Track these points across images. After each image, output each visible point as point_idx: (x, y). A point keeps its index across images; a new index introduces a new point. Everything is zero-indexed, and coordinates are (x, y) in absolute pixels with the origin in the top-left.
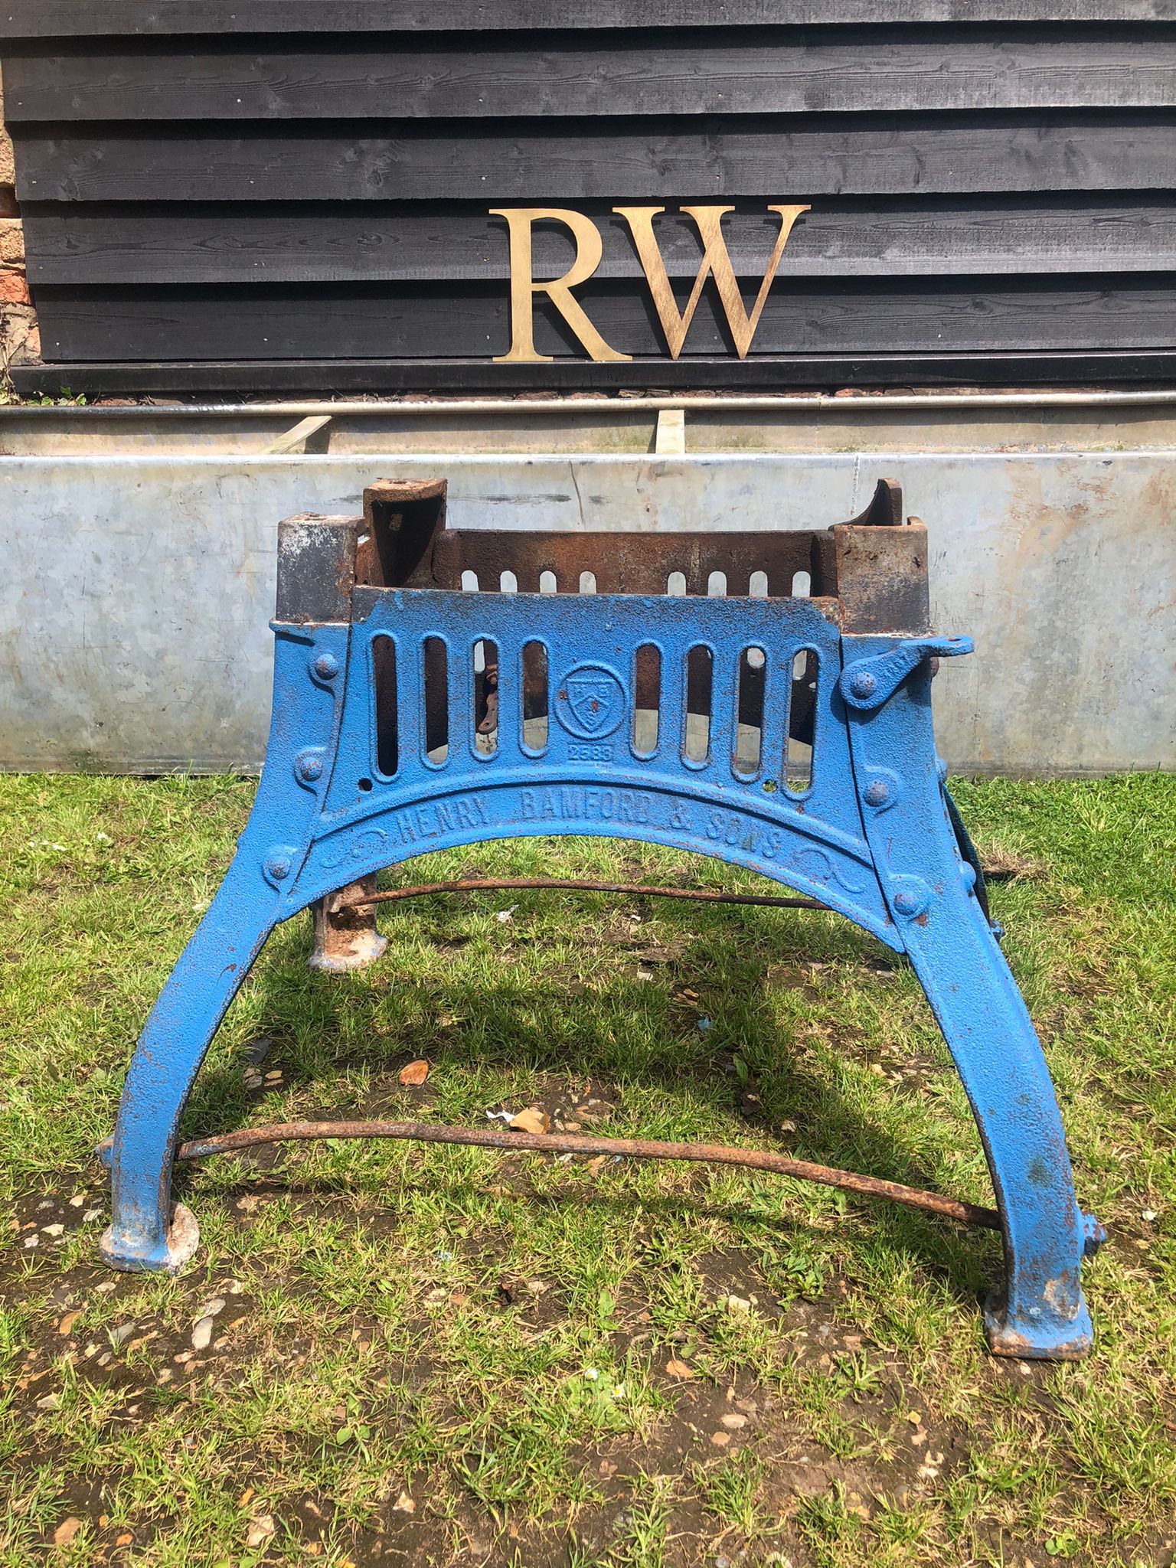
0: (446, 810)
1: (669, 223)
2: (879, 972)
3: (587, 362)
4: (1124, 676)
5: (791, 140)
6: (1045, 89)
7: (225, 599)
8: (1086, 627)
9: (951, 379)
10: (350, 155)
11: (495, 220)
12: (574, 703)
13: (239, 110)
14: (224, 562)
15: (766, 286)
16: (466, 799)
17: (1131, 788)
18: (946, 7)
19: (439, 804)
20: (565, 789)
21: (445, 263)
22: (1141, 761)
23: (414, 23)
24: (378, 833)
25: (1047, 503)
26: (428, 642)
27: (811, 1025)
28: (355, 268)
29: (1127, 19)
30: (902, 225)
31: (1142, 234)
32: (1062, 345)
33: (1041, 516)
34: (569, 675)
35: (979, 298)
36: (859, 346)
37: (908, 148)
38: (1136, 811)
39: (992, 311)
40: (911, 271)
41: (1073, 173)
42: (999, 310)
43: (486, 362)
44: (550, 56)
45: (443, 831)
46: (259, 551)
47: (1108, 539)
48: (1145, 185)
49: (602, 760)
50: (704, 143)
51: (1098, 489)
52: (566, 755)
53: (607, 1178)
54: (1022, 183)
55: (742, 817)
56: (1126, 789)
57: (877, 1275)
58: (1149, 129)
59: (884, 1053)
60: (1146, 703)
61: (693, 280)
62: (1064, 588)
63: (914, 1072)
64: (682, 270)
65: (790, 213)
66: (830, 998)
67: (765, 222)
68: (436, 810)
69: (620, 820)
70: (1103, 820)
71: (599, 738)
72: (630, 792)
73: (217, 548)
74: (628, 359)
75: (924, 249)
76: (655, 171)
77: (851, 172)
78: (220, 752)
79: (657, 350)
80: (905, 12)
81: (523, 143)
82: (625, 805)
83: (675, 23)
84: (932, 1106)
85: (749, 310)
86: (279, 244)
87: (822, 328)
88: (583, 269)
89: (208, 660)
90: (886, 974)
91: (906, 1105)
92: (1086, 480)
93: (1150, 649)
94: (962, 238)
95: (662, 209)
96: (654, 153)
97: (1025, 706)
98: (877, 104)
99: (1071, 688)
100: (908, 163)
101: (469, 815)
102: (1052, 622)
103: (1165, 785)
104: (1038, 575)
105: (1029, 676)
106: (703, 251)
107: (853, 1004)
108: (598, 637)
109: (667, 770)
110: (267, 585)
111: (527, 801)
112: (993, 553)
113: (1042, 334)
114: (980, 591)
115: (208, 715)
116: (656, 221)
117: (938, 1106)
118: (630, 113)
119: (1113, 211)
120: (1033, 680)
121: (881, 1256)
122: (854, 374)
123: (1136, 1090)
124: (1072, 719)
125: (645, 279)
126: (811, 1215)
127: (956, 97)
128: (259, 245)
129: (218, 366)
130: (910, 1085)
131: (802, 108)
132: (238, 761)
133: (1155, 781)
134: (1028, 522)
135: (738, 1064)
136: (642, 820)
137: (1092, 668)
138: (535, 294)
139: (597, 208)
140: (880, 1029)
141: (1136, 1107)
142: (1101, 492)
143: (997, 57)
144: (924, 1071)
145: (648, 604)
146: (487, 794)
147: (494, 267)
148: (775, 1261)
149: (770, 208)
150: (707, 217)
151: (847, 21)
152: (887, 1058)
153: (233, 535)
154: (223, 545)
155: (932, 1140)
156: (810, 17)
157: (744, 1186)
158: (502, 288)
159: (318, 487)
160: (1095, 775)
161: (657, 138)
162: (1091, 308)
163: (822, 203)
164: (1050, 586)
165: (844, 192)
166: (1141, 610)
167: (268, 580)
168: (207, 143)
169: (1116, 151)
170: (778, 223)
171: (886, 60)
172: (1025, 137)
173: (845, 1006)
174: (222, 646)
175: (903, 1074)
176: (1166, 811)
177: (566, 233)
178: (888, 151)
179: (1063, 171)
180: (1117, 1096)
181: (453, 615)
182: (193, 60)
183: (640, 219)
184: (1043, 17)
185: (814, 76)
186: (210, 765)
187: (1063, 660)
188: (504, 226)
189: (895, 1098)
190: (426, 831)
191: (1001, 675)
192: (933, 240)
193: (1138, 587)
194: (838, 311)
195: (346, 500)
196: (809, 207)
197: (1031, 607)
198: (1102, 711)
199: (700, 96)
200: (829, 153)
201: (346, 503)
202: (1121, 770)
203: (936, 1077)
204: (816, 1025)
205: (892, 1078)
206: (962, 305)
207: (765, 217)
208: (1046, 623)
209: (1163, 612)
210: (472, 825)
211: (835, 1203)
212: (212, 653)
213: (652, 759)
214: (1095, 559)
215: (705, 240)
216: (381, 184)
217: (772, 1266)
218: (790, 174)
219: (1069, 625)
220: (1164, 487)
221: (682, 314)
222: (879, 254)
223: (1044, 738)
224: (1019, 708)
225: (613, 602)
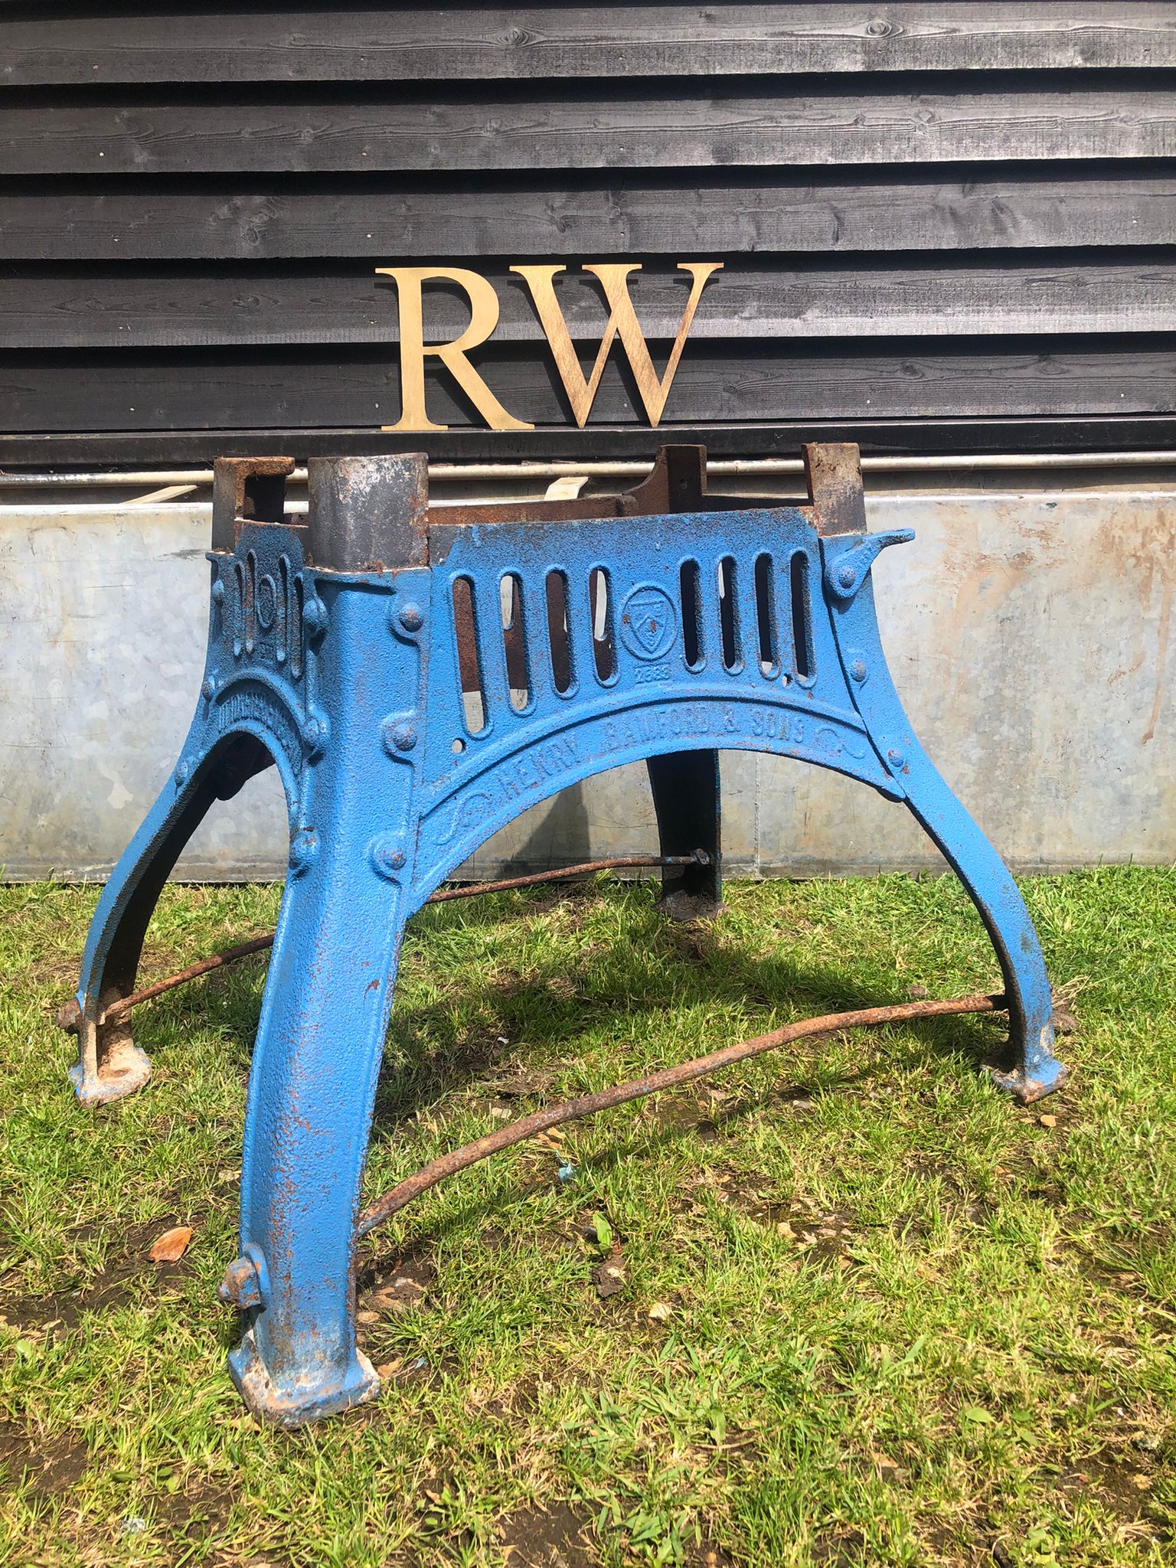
0: (542, 756)
1: (572, 283)
2: (796, 1102)
3: (485, 431)
4: (1085, 753)
5: (700, 197)
6: (967, 141)
7: (40, 673)
8: (1039, 695)
9: (882, 447)
10: (224, 211)
11: (383, 281)
13: (102, 163)
14: (38, 630)
16: (557, 740)
17: (1100, 883)
18: (859, 57)
19: (534, 751)
22: (1111, 853)
23: (291, 74)
24: (483, 795)
25: (986, 552)
27: (703, 1172)
28: (230, 332)
29: (1052, 66)
30: (822, 285)
31: (1080, 297)
32: (1001, 411)
33: (981, 567)
35: (910, 361)
36: (782, 414)
37: (824, 204)
38: (1108, 908)
39: (923, 375)
40: (833, 333)
41: (1002, 230)
42: (930, 375)
43: (374, 432)
44: (437, 108)
45: (543, 778)
46: (78, 616)
47: (1058, 593)
48: (1079, 243)
49: (663, 678)
50: (607, 199)
51: (1043, 535)
53: (396, 1394)
54: (948, 239)
56: (1094, 884)
57: (762, 1545)
58: (1081, 184)
59: (796, 1207)
60: (1112, 784)
61: (598, 342)
62: (1010, 650)
63: (832, 1233)
65: (701, 272)
66: (731, 1136)
67: (676, 281)
68: (533, 758)
69: (687, 734)
70: (1069, 919)
73: (29, 612)
74: (530, 428)
75: (847, 310)
76: (555, 228)
77: (765, 229)
78: (38, 855)
79: (562, 418)
80: (816, 62)
81: (412, 199)
83: (572, 74)
84: (854, 1279)
85: (660, 375)
86: (147, 306)
87: (741, 395)
88: (477, 333)
89: (22, 746)
90: (805, 1105)
91: (818, 1280)
92: (1028, 526)
93: (1112, 721)
94: (888, 298)
95: (563, 268)
96: (553, 209)
97: (974, 789)
98: (790, 159)
99: (1024, 768)
100: (826, 220)
101: (562, 757)
102: (998, 691)
103: (1139, 879)
104: (981, 635)
105: (976, 754)
106: (609, 311)
107: (759, 1145)
108: (650, 557)
110: (89, 656)
112: (926, 610)
113: (979, 400)
114: (914, 655)
115: (22, 811)
116: (557, 281)
117: (861, 1279)
118: (525, 166)
119: (1045, 270)
120: (980, 759)
121: (768, 1514)
122: (777, 442)
123: (1124, 1253)
124: (1028, 803)
125: (546, 342)
126: (676, 1445)
127: (874, 151)
128: (124, 307)
129: (78, 437)
130: (826, 1250)
131: (710, 162)
132: (60, 866)
133: (1128, 875)
134: (964, 574)
135: (600, 1226)
137: (1047, 744)
139: (492, 266)
140: (791, 1175)
141: (1124, 1277)
142: (1046, 540)
143: (915, 110)
144: (846, 1232)
146: (573, 732)
147: (382, 330)
148: (617, 1521)
149: (680, 266)
150: (613, 277)
151: (754, 72)
152: (798, 1215)
153: (48, 597)
154: (37, 611)
155: (851, 1328)
156: (714, 68)
157: (584, 1402)
158: (391, 353)
159: (146, 541)
160: (1058, 870)
161: (556, 194)
162: (1029, 372)
163: (736, 261)
164: (994, 647)
165: (759, 248)
166: (1100, 676)
167: (89, 651)
168: (66, 199)
169: (1045, 207)
170: (689, 283)
171: (798, 113)
172: (949, 193)
173: (749, 1145)
174: (37, 730)
175: (817, 1236)
176: (1142, 908)
177: (459, 292)
178: (804, 207)
179: (991, 228)
180: (1099, 1261)
181: (526, 547)
182: (52, 112)
183: (540, 279)
184: (963, 66)
185: (721, 130)
186: (27, 871)
187: (1014, 735)
188: (392, 286)
189: (805, 1269)
190: (528, 783)
191: (944, 753)
192: (857, 301)
193: (1095, 648)
194: (758, 376)
195: (179, 555)
196: (721, 265)
197: (974, 673)
198: (1062, 794)
199: (601, 150)
200: (740, 209)
201: (179, 559)
202: (1087, 863)
203: (859, 1239)
204: (709, 1172)
205: (803, 1240)
206: (890, 368)
207: (674, 276)
208: (991, 692)
209: (1126, 677)
210: (567, 767)
211: (710, 1426)
212: (26, 738)
214: (1043, 616)
215: (610, 300)
216: (257, 243)
217: (613, 1529)
218: (700, 230)
219: (1019, 695)
220: (1117, 533)
221: (587, 380)
222: (798, 314)
223: (998, 827)
224: (966, 791)
225: (660, 521)
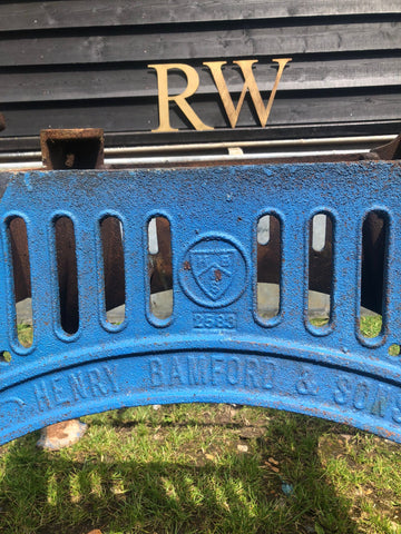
0: (79, 379)
1: (229, 69)
3: (193, 131)
5: (282, 30)
10: (86, 43)
11: (151, 70)
12: (197, 273)
13: (36, 25)
15: (273, 95)
16: (97, 368)
19: (72, 373)
20: (191, 356)
21: (129, 89)
24: (17, 402)
26: (57, 219)
27: (357, 488)
28: (89, 93)
30: (333, 66)
34: (192, 246)
35: (369, 97)
36: (316, 120)
37: (334, 32)
39: (374, 103)
40: (337, 86)
42: (377, 103)
43: (148, 132)
45: (76, 400)
49: (227, 327)
50: (244, 33)
52: (192, 323)
54: (386, 46)
55: (368, 381)
61: (240, 93)
64: (235, 88)
65: (282, 62)
67: (272, 67)
68: (70, 379)
69: (246, 386)
71: (222, 306)
72: (255, 359)
74: (212, 129)
76: (222, 46)
77: (309, 43)
79: (225, 124)
81: (162, 36)
82: (250, 372)
85: (266, 106)
86: (55, 84)
87: (298, 113)
88: (190, 90)
94: (360, 71)
95: (225, 63)
96: (221, 38)
98: (320, 13)
100: (335, 39)
101: (101, 385)
106: (244, 80)
108: (219, 208)
109: (291, 336)
111: (155, 370)
116: (223, 68)
118: (210, 20)
125: (218, 94)
131: (287, 15)
135: (317, 528)
136: (268, 386)
138: (170, 102)
139: (196, 63)
145: (269, 172)
146: (116, 363)
147: (151, 90)
149: (274, 60)
150: (246, 65)
158: (154, 100)
161: (222, 31)
163: (297, 57)
165: (307, 52)
168: (22, 41)
170: (277, 68)
172: (386, 26)
177: (182, 74)
178: (325, 34)
181: (78, 193)
183: (216, 67)
185: (291, 2)
188: (155, 73)
190: (61, 400)
192: (347, 72)
194: (305, 105)
196: (291, 59)
199: (241, 12)
200: (299, 35)
204: (360, 488)
206: (360, 100)
207: (271, 65)
210: (103, 394)
213: (276, 325)
216: (100, 56)
218: (282, 45)
221: (236, 108)
222: (322, 79)
225: (233, 172)
